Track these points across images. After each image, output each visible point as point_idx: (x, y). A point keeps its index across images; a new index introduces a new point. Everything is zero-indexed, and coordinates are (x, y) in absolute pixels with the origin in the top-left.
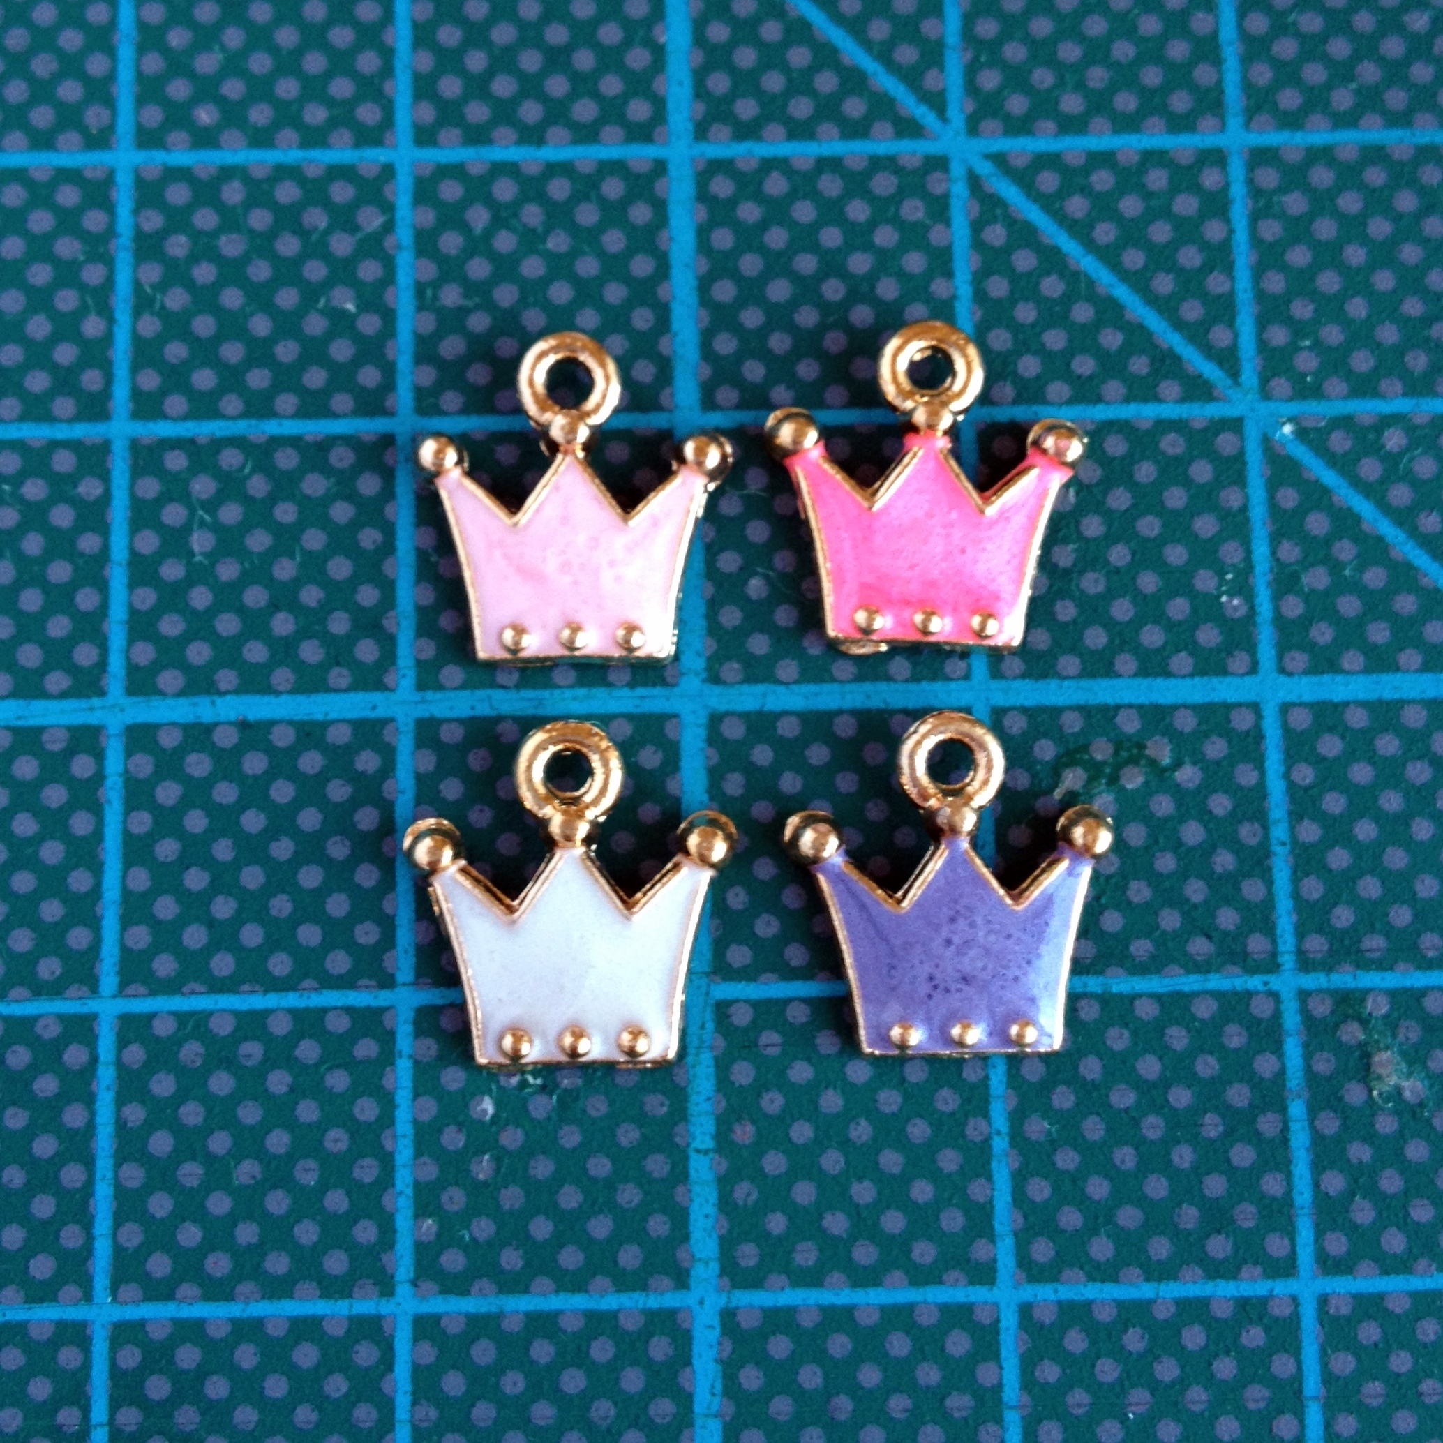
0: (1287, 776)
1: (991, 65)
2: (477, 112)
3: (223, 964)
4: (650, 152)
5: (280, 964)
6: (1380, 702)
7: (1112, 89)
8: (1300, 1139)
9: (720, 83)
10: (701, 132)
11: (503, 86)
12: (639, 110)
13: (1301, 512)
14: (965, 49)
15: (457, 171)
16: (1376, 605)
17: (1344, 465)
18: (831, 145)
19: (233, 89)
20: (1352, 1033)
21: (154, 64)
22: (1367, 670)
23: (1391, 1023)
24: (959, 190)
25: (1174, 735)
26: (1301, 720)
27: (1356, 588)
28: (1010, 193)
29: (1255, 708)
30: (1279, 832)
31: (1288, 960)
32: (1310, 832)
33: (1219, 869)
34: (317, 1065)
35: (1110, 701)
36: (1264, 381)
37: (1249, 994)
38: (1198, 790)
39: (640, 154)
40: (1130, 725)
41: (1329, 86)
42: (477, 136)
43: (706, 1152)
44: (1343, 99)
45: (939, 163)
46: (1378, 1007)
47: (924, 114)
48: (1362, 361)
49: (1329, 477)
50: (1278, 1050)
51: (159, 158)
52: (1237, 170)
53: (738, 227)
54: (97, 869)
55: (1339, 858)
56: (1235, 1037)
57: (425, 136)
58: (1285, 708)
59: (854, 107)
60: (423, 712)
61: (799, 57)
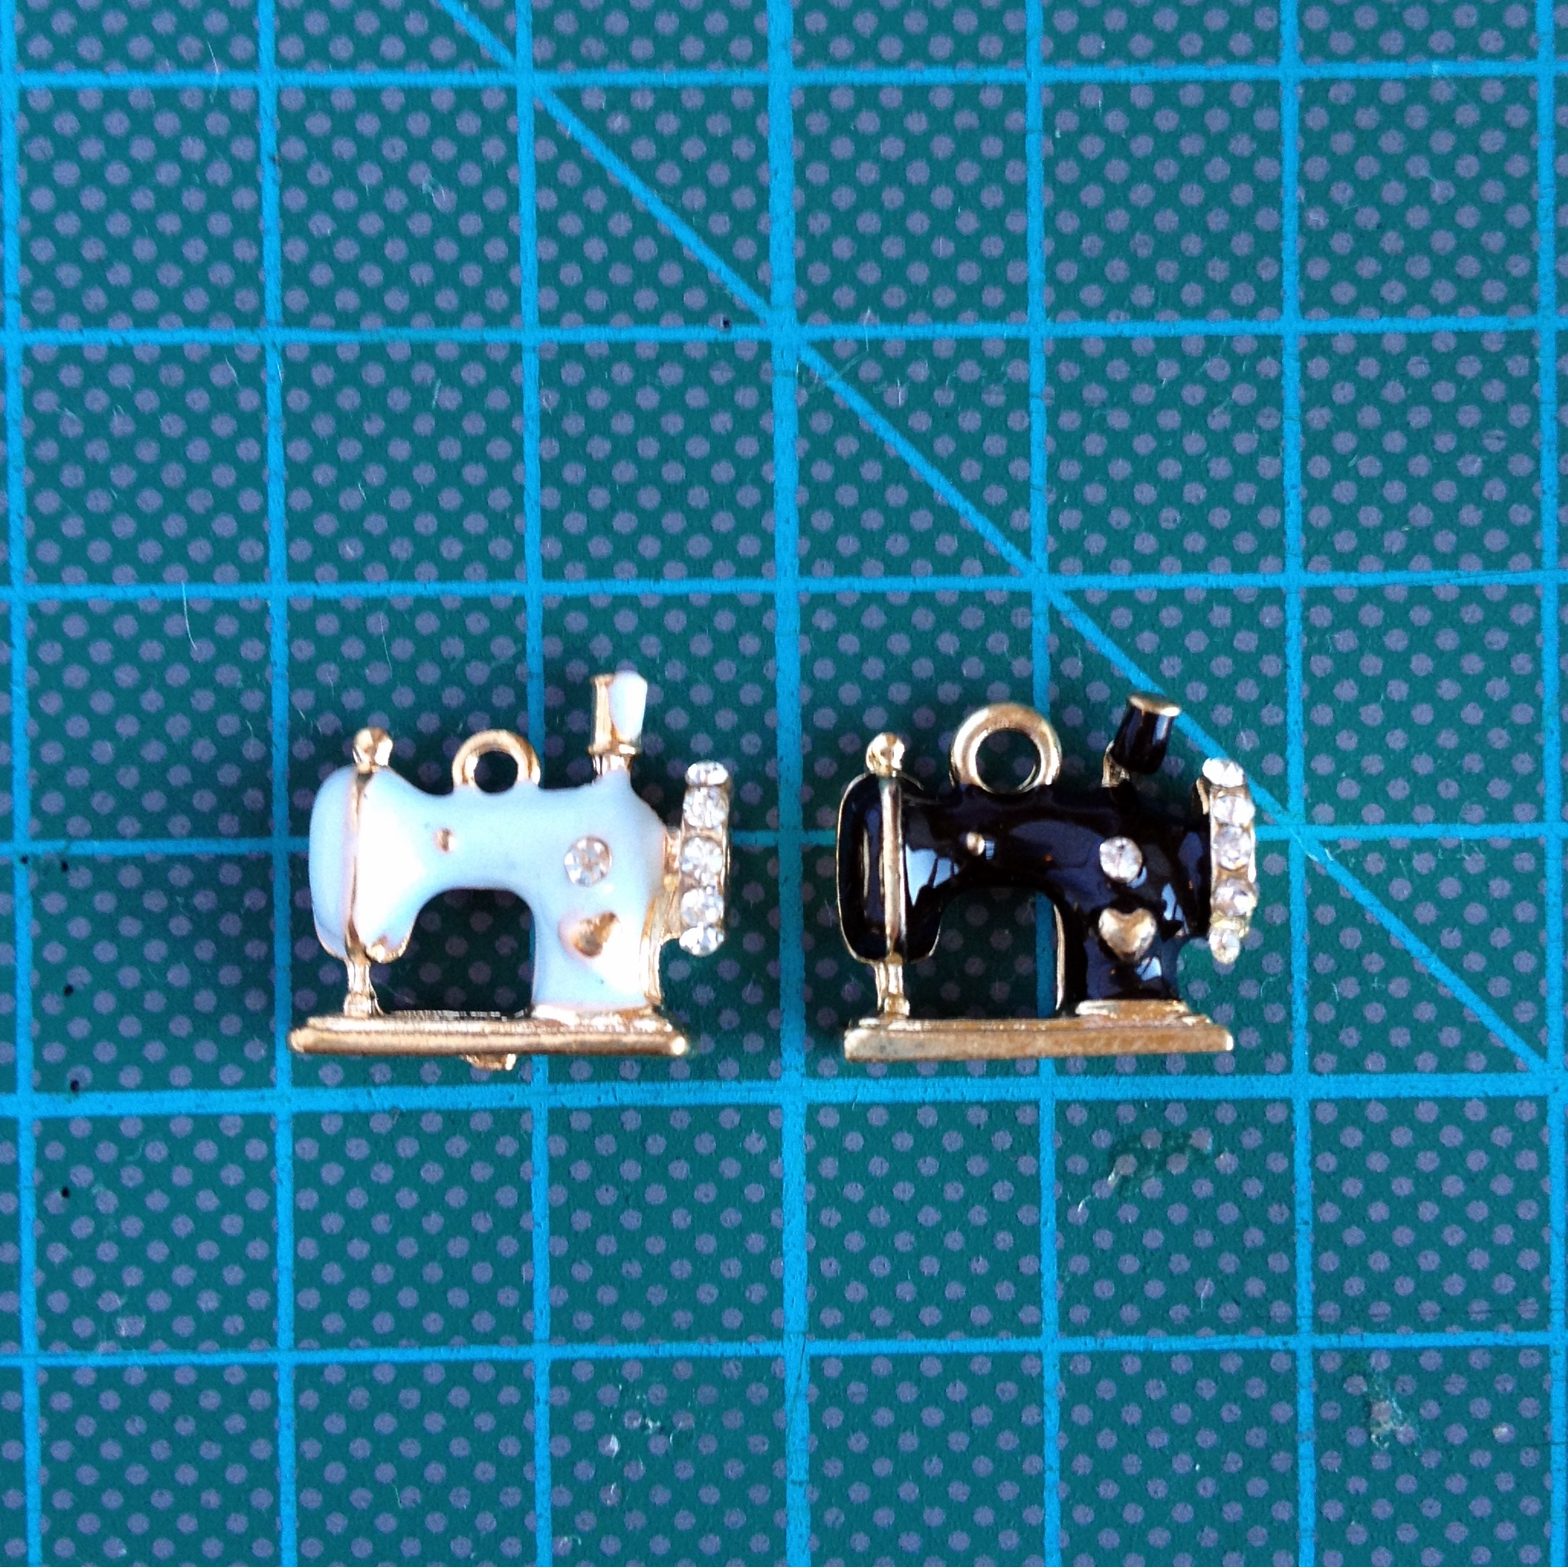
0: (1312, 1163)
1: (1073, 504)
2: (600, 547)
3: (384, 1322)
4: (759, 586)
5: (433, 1323)
6: (1398, 1099)
7: (1184, 529)
8: (1307, 1473)
9: (823, 521)
10: (806, 568)
11: (624, 522)
12: (748, 546)
13: (1338, 926)
14: (1050, 491)
15: (582, 603)
16: (1400, 1013)
17: (1378, 886)
18: (925, 581)
19: (376, 524)
20: (1357, 1385)
21: (302, 499)
22: (1389, 1071)
23: (1391, 1377)
24: (1041, 625)
25: (1216, 1128)
26: (1328, 1114)
27: (1383, 997)
28: (1087, 627)
29: (1288, 1103)
30: (1304, 1213)
31: (1305, 1323)
32: (1330, 1212)
33: (1249, 1244)
34: (467, 1410)
35: (1161, 1096)
36: (1309, 808)
37: (1271, 1352)
38: (1235, 1175)
39: (749, 588)
40: (1177, 1116)
41: (1383, 529)
42: (601, 570)
43: (801, 1484)
44: (1395, 541)
45: (1023, 599)
46: (1381, 1363)
47: (1010, 552)
48: (1398, 789)
49: (1364, 897)
50: (1293, 1401)
51: (310, 589)
52: (1294, 607)
53: (838, 658)
54: (272, 1239)
55: (1354, 1236)
56: (1256, 1388)
57: (552, 570)
58: (1314, 1104)
59: (947, 544)
60: (555, 1102)
61: (897, 496)
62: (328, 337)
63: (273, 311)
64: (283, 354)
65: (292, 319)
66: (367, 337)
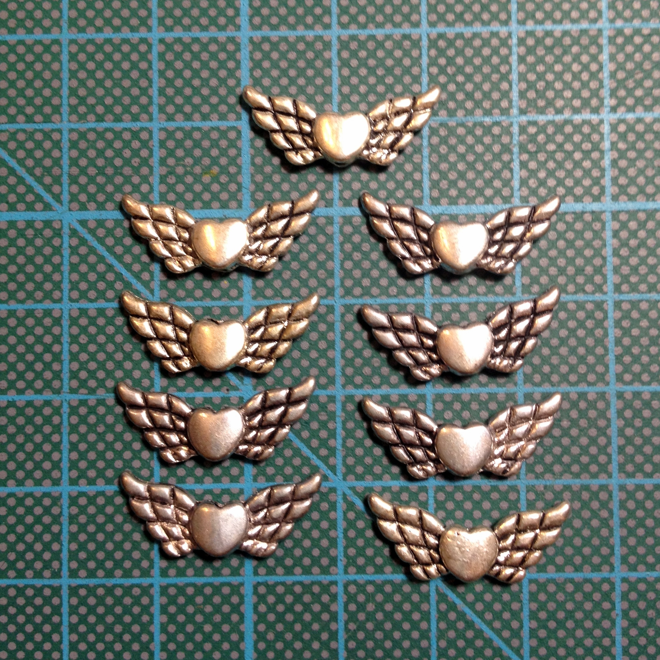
62: (86, 397)
63: (66, 388)
64: (69, 404)
65: (73, 391)
66: (99, 397)
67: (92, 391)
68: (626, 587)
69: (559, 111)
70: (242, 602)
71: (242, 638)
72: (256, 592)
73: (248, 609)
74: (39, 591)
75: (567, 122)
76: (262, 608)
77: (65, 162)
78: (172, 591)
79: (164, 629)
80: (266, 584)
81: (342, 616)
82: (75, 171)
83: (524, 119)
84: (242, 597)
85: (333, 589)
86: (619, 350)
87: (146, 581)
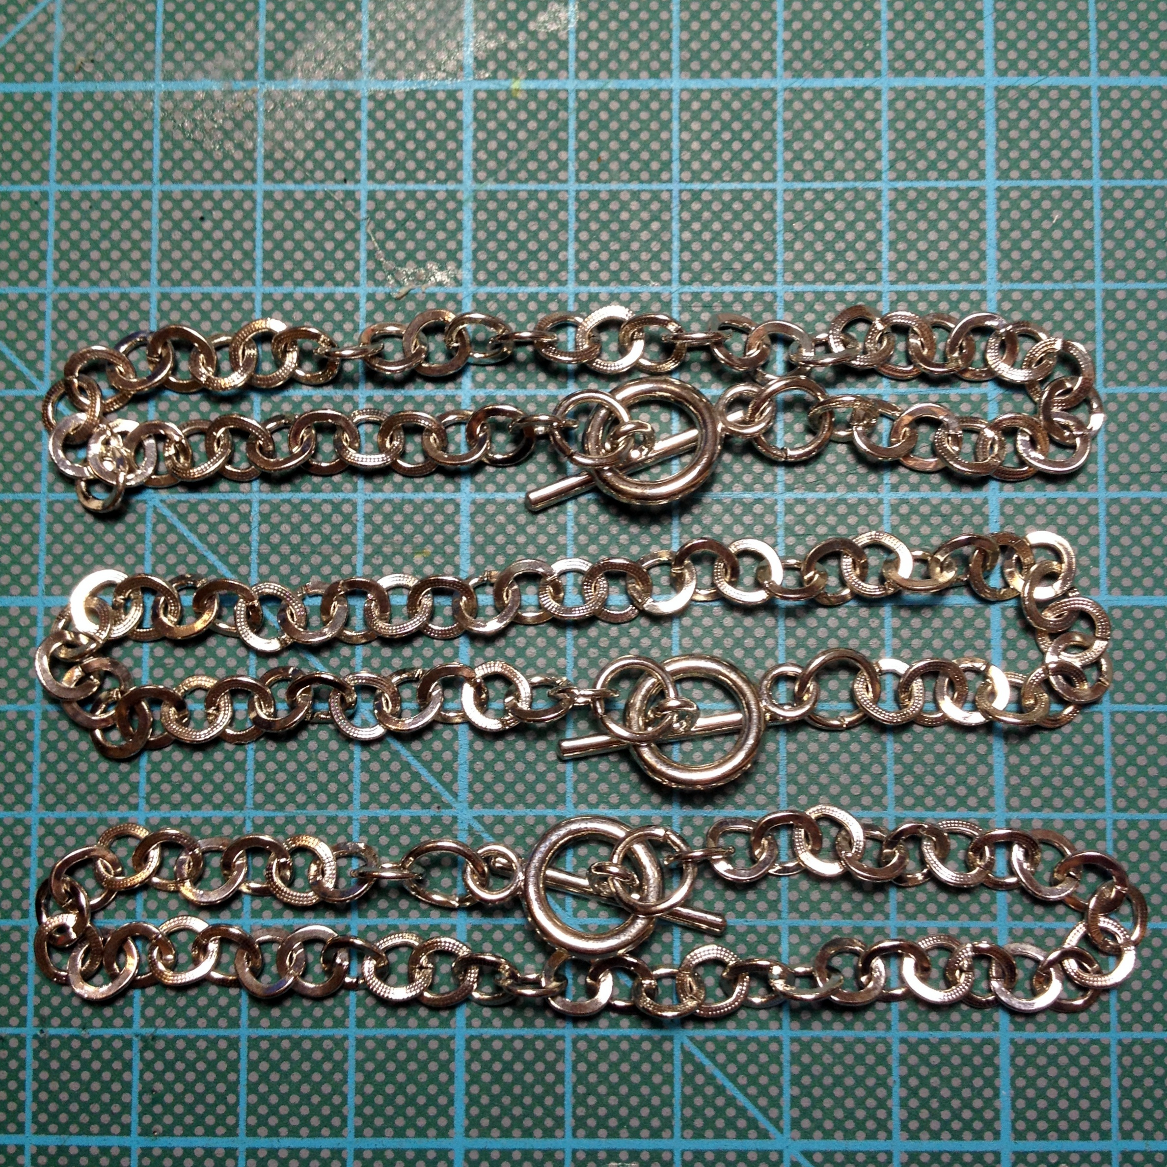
67: (281, 807)
68: (904, 1049)
69: (831, 489)
70: (452, 1059)
71: (451, 1102)
72: (468, 1048)
73: (459, 1067)
74: (213, 1043)
75: (841, 501)
76: (476, 1066)
77: (255, 537)
78: (370, 1044)
79: (359, 1090)
80: (480, 1038)
81: (570, 1078)
82: (265, 549)
83: (790, 496)
84: (452, 1053)
85: (559, 1045)
86: (899, 769)
87: (339, 1033)
